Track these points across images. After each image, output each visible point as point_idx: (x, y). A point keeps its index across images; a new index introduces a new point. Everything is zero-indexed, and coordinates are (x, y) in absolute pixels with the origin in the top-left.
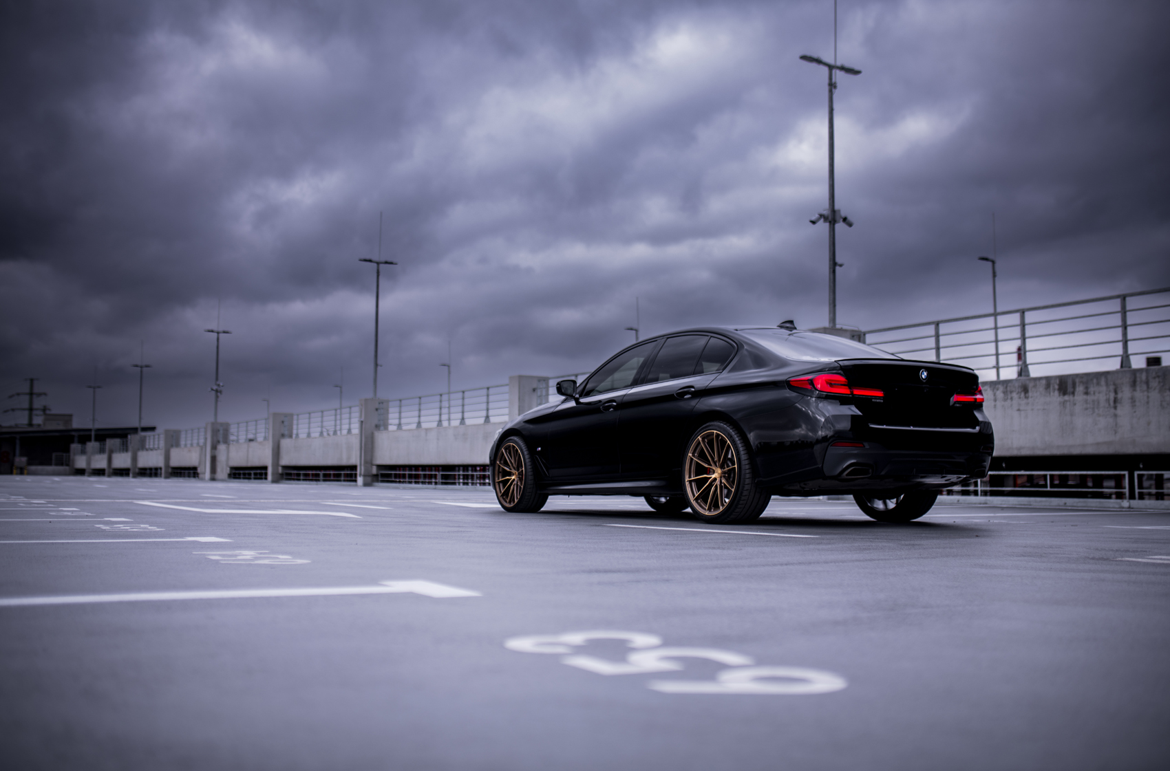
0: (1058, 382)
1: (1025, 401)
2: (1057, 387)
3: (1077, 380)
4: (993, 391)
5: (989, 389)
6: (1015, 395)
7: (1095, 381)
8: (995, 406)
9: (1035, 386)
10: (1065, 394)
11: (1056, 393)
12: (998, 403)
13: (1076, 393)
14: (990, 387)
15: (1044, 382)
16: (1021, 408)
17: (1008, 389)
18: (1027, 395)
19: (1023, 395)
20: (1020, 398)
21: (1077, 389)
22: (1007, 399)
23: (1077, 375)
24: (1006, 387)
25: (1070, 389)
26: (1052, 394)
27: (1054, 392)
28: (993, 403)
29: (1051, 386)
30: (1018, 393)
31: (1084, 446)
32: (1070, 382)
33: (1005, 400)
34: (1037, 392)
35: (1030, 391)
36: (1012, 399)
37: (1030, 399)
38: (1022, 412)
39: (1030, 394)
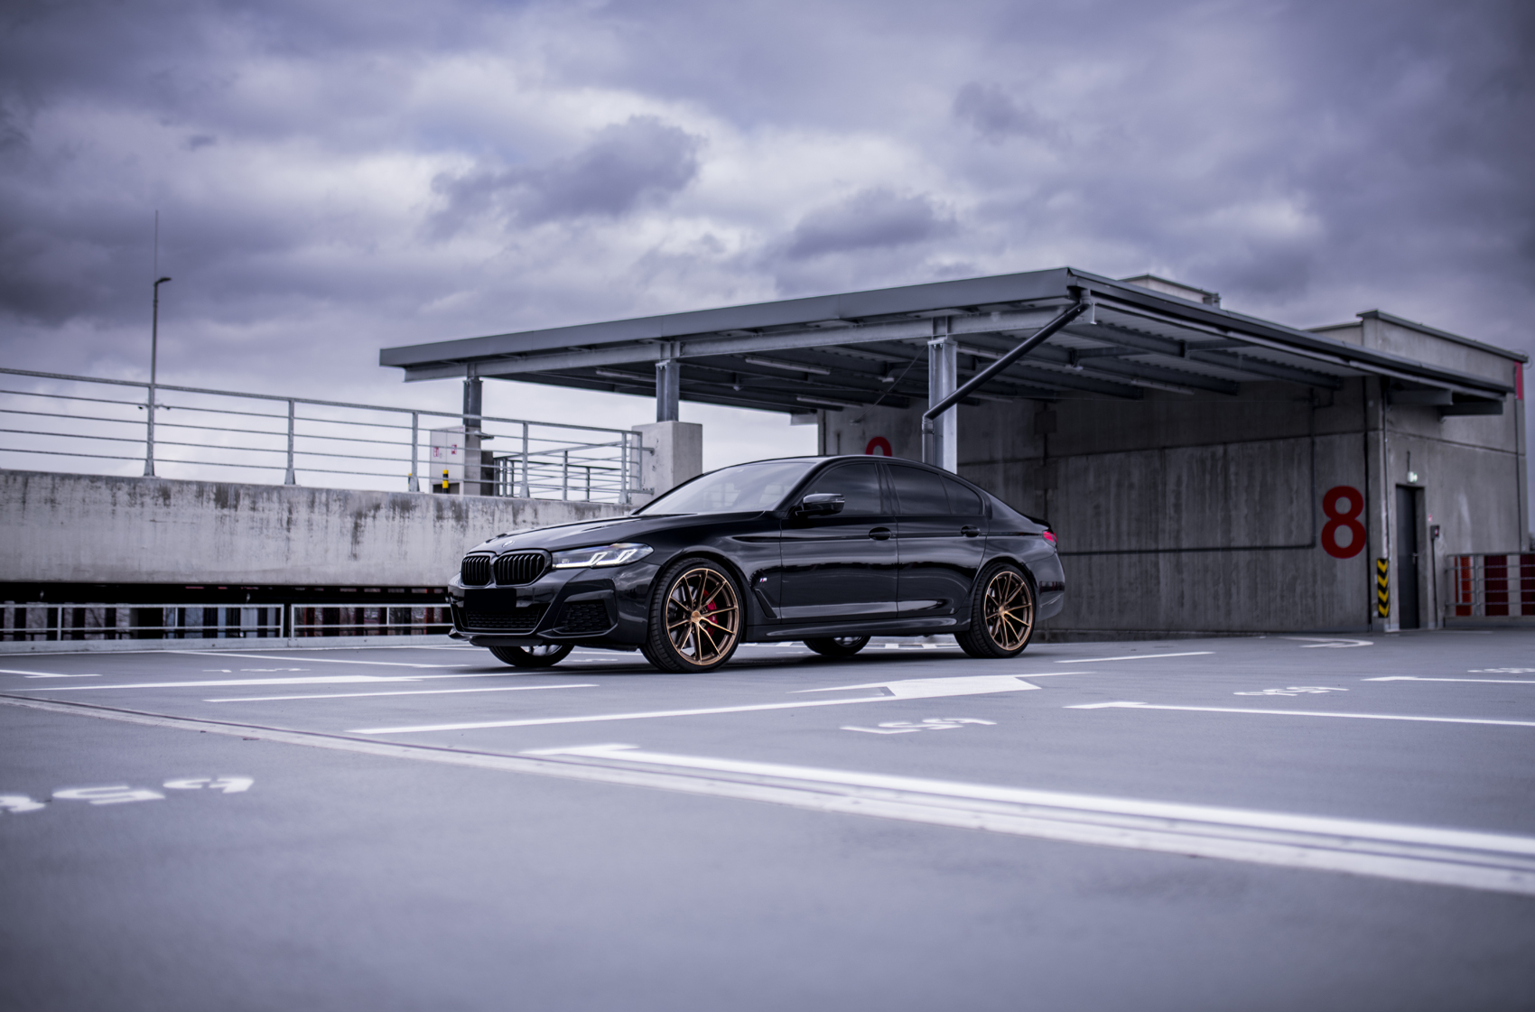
0: (215, 490)
1: (164, 509)
2: (213, 496)
3: (242, 492)
4: (112, 490)
5: (104, 487)
6: (147, 500)
7: (265, 495)
8: (114, 512)
9: (181, 492)
10: (224, 506)
11: (212, 504)
12: (118, 508)
13: (239, 508)
14: (107, 483)
15: (195, 488)
16: (157, 519)
17: (138, 490)
18: (167, 502)
19: (161, 501)
20: (156, 504)
21: (241, 502)
22: (136, 503)
23: (242, 486)
24: (134, 488)
25: (231, 501)
26: (205, 504)
27: (208, 502)
28: (110, 508)
29: (205, 494)
30: (153, 498)
31: (246, 573)
32: (232, 492)
33: (132, 505)
34: (182, 500)
35: (172, 496)
36: (142, 504)
37: (172, 508)
38: (159, 524)
39: (173, 501)
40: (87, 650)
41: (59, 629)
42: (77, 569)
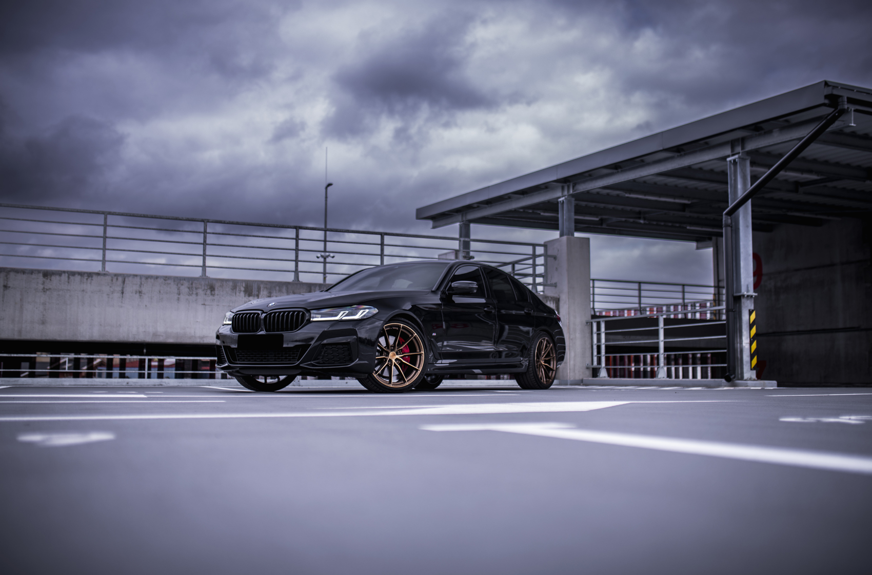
0: (244, 285)
1: (211, 297)
2: (243, 289)
3: (262, 286)
4: (177, 285)
5: (172, 283)
6: (200, 291)
7: (277, 288)
8: (178, 299)
9: (222, 286)
10: (250, 295)
11: (242, 294)
12: (182, 297)
13: (260, 296)
14: (174, 281)
15: (231, 284)
16: (206, 303)
17: (194, 285)
18: (213, 293)
19: (209, 292)
20: (206, 294)
21: (261, 293)
22: (192, 294)
23: (262, 282)
24: (192, 284)
25: (255, 292)
26: (238, 294)
27: (240, 293)
28: (176, 296)
29: (238, 288)
30: (204, 290)
32: (255, 287)
33: (190, 295)
34: (223, 291)
35: (216, 289)
36: (197, 294)
37: (216, 296)
38: (207, 307)
39: (216, 292)
40: (161, 385)
41: (146, 372)
42: (155, 335)
